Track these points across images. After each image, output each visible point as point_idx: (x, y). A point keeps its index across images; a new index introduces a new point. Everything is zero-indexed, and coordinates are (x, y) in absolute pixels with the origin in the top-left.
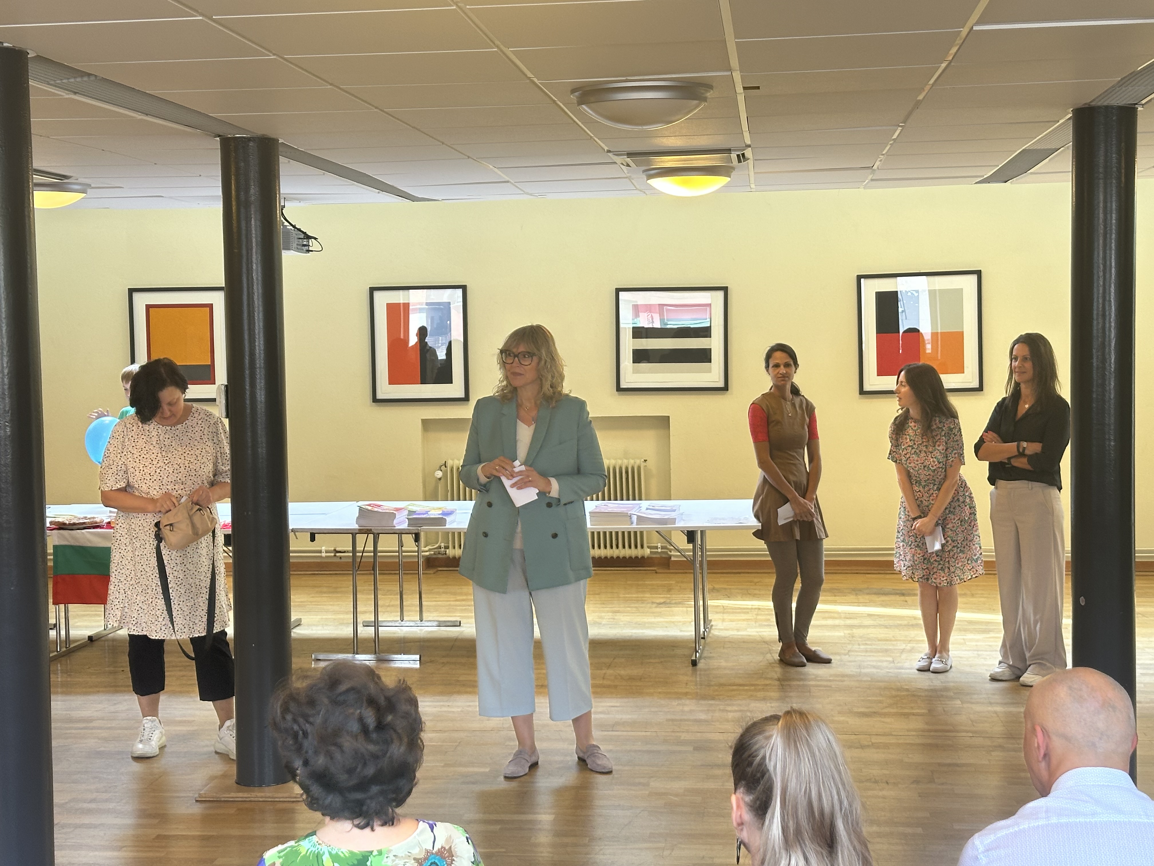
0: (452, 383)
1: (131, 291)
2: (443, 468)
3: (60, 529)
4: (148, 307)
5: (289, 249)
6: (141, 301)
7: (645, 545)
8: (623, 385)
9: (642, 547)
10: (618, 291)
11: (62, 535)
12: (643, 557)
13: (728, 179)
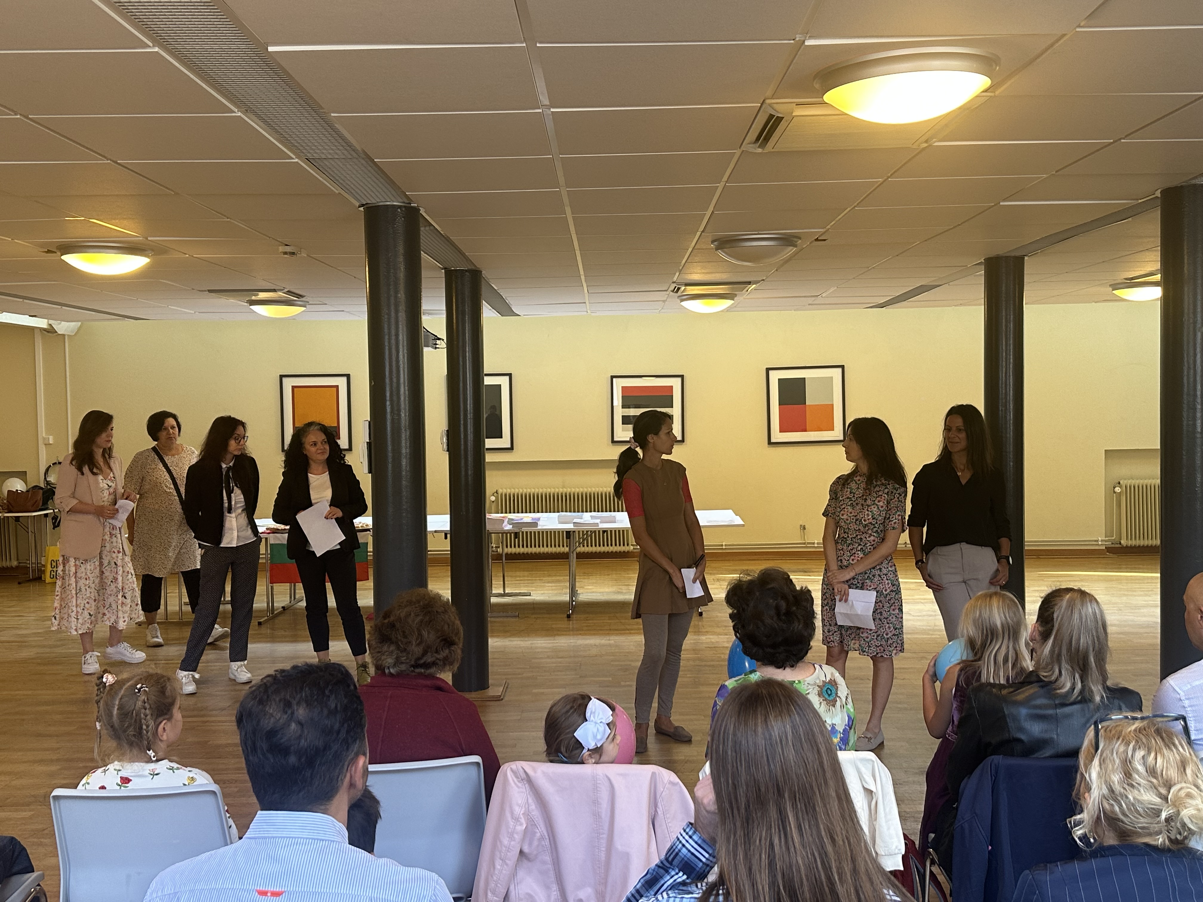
0: (501, 437)
1: (282, 377)
2: (495, 494)
3: (273, 533)
4: (293, 387)
5: (428, 346)
6: (288, 384)
7: (630, 544)
8: (616, 439)
9: (628, 545)
10: (612, 377)
11: (276, 537)
12: (628, 552)
13: (732, 302)
